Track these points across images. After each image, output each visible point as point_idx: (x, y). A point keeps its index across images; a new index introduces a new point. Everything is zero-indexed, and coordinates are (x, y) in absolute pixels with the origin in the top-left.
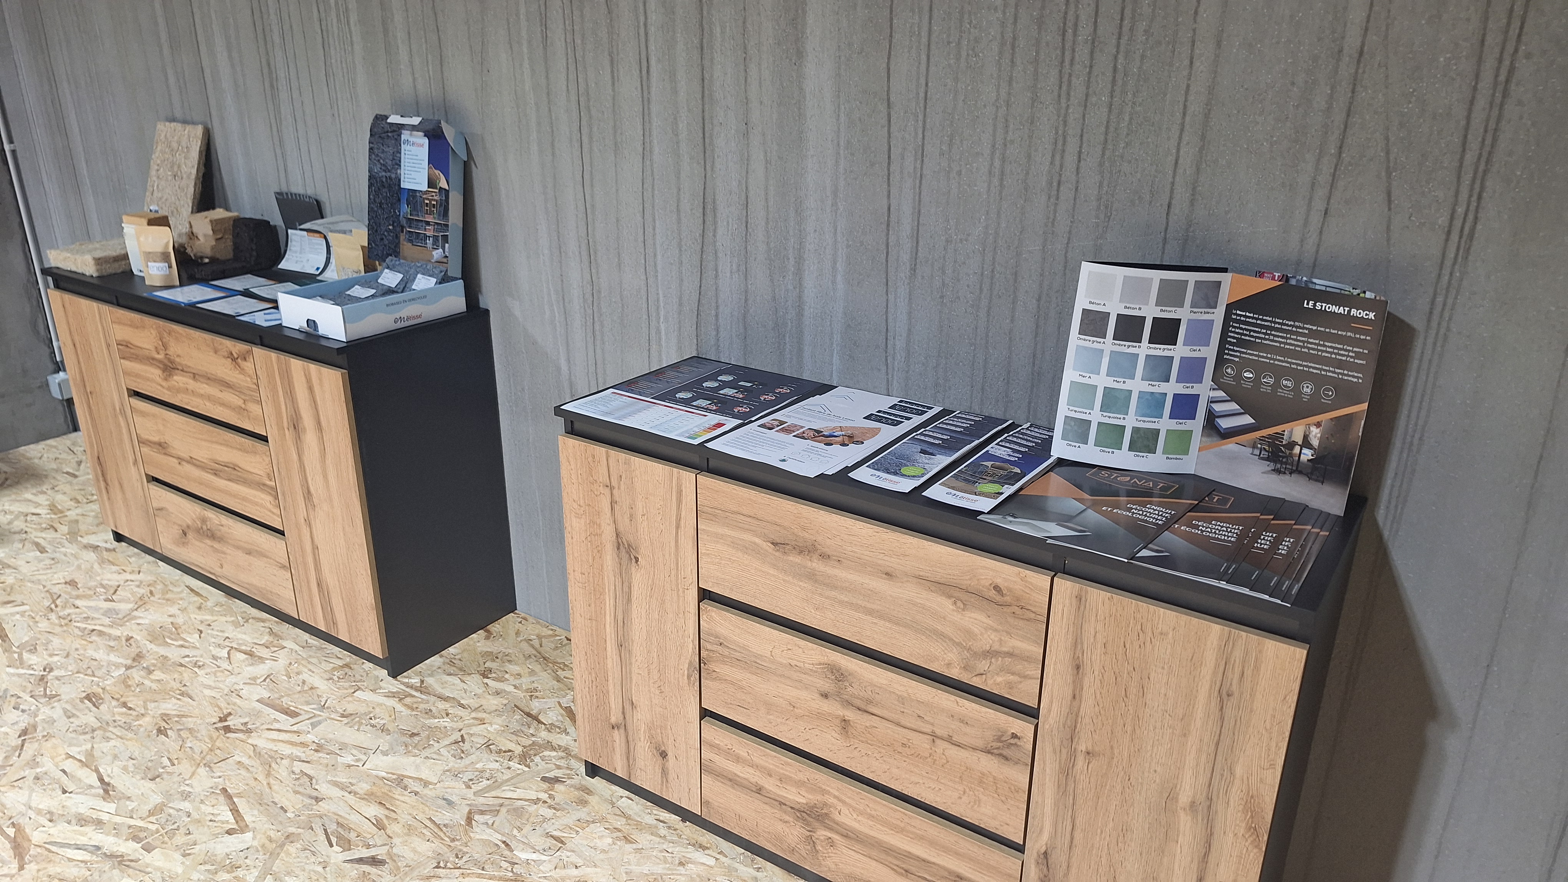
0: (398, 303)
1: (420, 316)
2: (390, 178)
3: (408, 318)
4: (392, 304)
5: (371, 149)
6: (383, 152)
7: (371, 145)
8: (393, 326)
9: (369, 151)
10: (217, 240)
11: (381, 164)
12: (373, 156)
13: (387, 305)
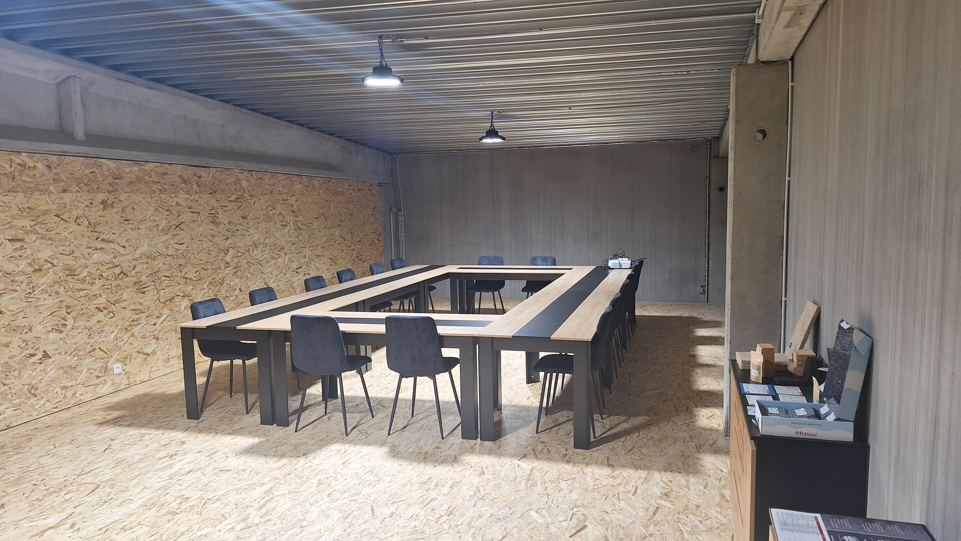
0: (800, 424)
1: (815, 435)
2: (846, 354)
3: (806, 434)
4: (796, 423)
5: (837, 337)
6: (844, 339)
7: (838, 335)
8: (794, 435)
9: (836, 338)
10: (798, 365)
11: (842, 346)
12: (838, 341)
13: (792, 423)
